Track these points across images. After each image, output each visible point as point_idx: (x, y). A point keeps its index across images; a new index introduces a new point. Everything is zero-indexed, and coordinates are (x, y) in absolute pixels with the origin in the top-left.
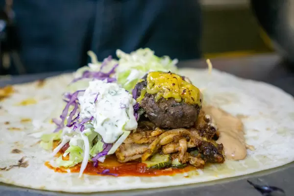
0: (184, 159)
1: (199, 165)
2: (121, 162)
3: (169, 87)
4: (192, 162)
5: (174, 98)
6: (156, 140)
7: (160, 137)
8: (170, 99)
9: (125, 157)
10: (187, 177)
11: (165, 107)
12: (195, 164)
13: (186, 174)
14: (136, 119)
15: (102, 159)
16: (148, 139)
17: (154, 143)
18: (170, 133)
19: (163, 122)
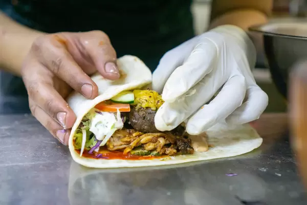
0: (161, 151)
1: (173, 153)
2: (111, 150)
3: (147, 99)
4: (167, 152)
5: (150, 108)
6: (138, 139)
7: (141, 137)
8: (147, 108)
9: (114, 146)
10: (163, 160)
11: (143, 115)
12: (169, 153)
13: (162, 159)
14: (123, 120)
15: (97, 150)
16: (131, 137)
17: (135, 141)
18: (149, 135)
19: (143, 126)
